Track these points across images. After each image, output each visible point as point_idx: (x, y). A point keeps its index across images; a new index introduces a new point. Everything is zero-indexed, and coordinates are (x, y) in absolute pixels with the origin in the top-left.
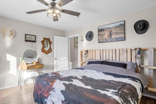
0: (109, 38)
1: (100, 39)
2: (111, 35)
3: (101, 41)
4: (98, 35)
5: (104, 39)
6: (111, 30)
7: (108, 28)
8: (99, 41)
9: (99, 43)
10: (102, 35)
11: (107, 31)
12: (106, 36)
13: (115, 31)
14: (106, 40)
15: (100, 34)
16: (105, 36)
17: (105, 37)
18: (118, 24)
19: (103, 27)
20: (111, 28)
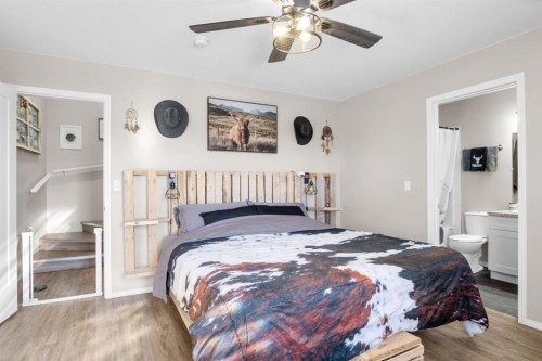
0: (243, 140)
1: (214, 138)
2: (246, 134)
3: (219, 144)
4: (209, 124)
5: (227, 140)
6: (247, 118)
7: (241, 112)
8: (212, 144)
9: (209, 149)
10: (223, 126)
11: (238, 119)
12: (234, 133)
13: (257, 125)
14: (235, 144)
15: (216, 122)
16: (231, 131)
17: (230, 136)
18: (264, 110)
19: (227, 104)
20: (248, 114)
